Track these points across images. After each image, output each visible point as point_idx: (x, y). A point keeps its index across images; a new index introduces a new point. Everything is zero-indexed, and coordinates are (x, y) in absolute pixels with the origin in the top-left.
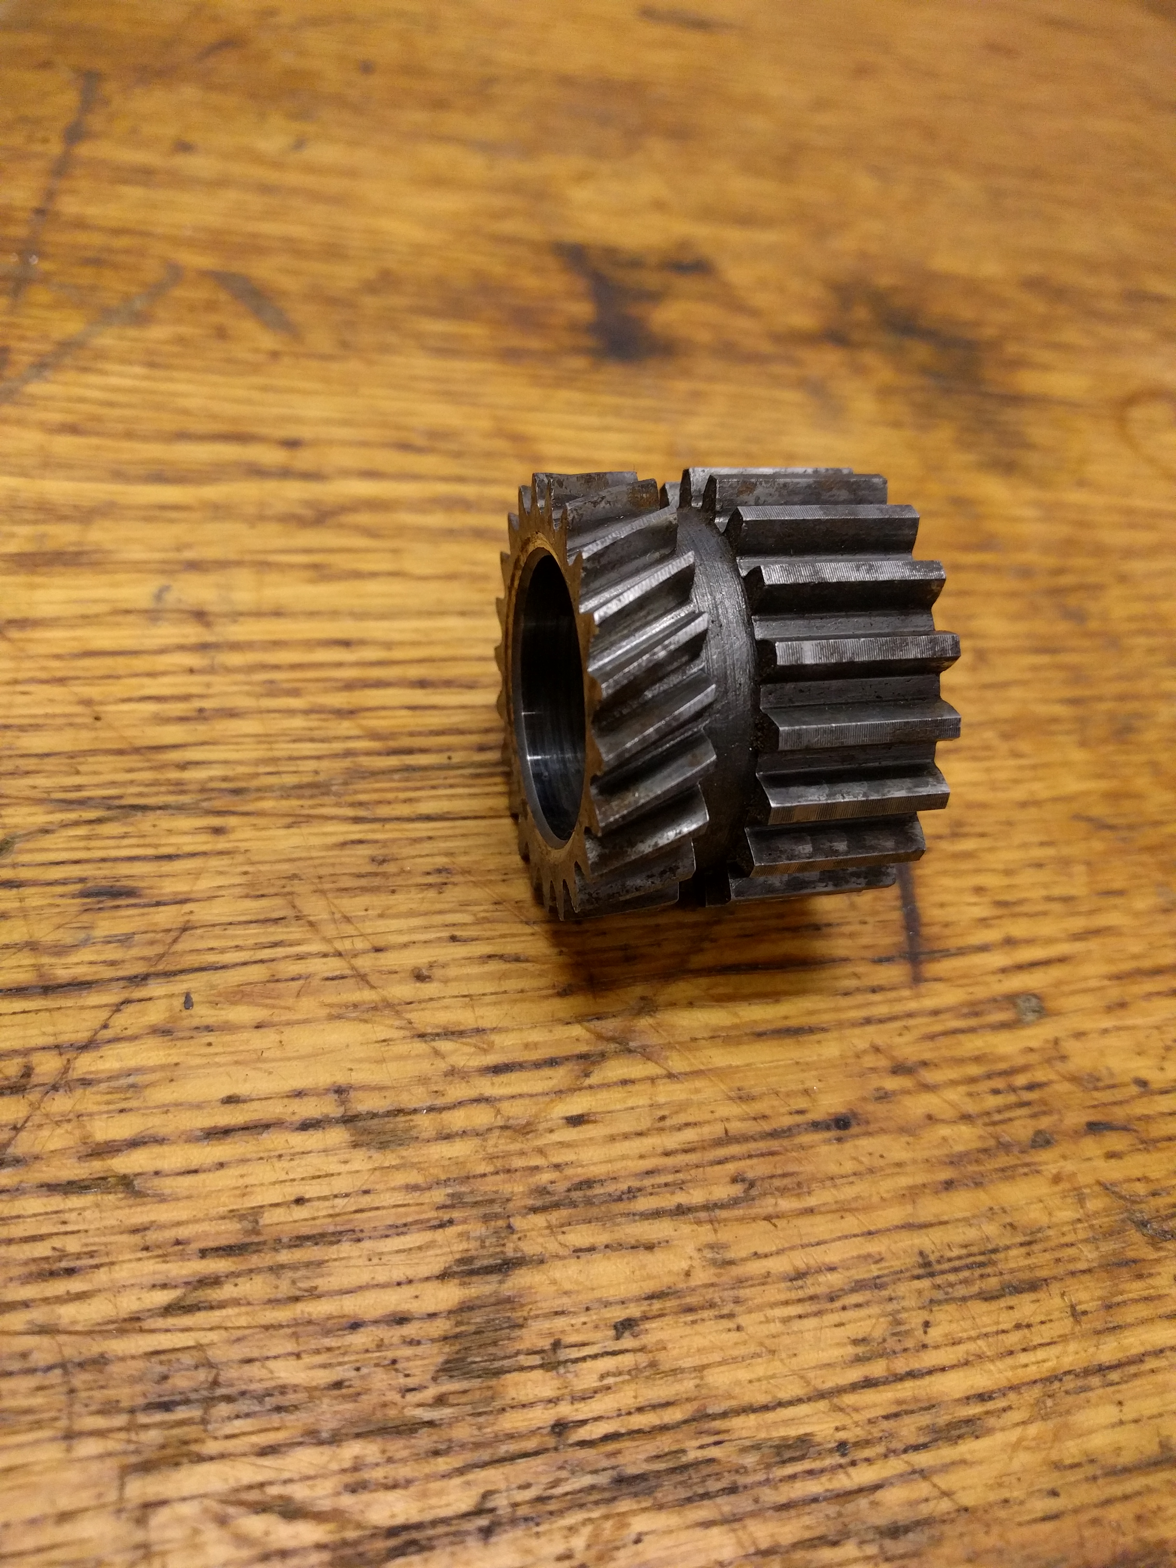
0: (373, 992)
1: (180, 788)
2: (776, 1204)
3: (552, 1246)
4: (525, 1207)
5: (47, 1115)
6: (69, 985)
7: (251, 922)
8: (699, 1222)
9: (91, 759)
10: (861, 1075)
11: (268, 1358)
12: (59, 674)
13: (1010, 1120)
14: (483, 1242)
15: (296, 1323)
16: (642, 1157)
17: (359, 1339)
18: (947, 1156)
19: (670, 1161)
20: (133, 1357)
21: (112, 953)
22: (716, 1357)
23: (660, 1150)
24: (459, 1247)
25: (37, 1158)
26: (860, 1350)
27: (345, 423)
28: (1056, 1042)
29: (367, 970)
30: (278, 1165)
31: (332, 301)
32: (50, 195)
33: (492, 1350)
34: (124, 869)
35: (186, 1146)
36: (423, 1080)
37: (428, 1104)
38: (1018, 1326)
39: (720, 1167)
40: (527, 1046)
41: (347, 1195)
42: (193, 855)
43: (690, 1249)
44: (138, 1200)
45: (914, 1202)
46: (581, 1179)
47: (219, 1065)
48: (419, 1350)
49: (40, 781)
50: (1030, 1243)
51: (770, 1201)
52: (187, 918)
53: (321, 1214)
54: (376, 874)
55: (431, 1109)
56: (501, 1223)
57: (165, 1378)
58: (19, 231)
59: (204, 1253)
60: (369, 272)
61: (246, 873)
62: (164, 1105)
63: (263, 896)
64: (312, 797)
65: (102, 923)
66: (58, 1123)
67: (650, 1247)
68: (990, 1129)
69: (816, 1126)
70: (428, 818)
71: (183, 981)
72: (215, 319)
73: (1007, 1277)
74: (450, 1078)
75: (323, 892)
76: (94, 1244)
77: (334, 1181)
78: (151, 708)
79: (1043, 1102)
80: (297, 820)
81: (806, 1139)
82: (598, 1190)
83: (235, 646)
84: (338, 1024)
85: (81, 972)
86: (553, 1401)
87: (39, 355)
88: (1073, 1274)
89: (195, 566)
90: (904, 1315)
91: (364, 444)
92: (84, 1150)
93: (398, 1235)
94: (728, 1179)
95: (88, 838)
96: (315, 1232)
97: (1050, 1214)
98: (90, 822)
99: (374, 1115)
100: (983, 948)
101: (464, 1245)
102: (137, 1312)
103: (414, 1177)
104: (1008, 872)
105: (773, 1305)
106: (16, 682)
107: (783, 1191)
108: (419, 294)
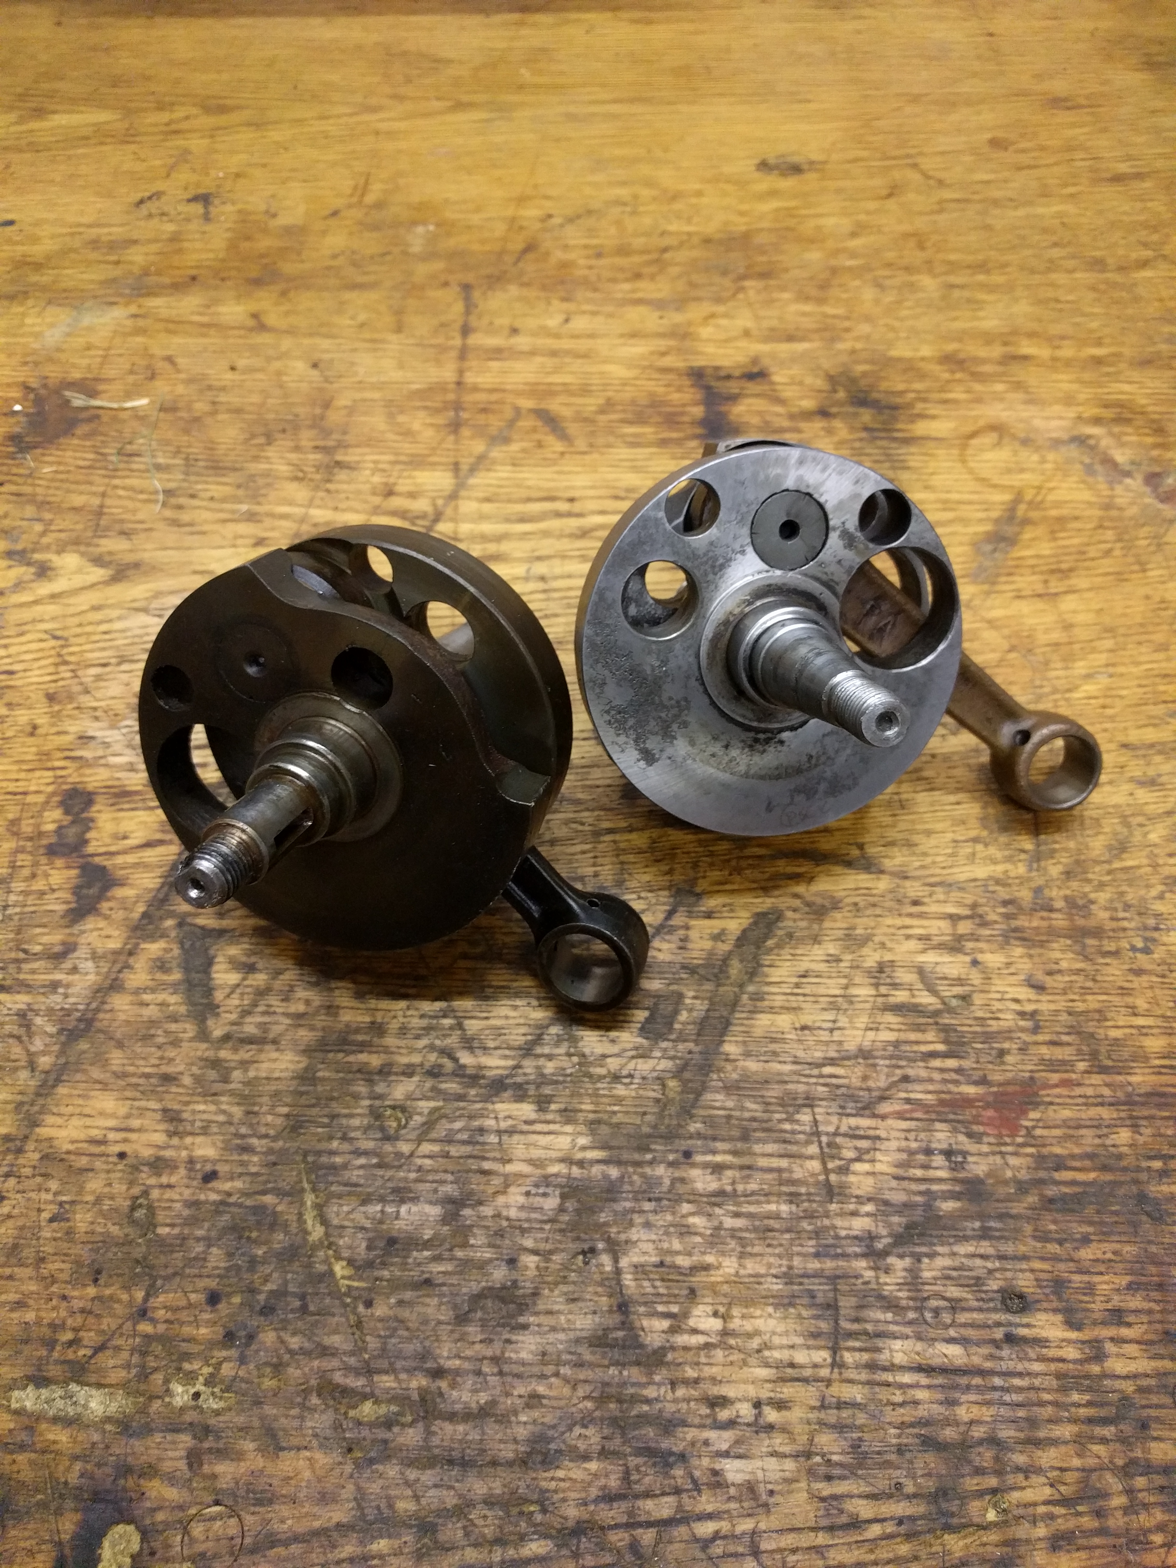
27: (592, 487)
31: (586, 420)
32: (461, 372)
58: (451, 397)
60: (601, 401)
72: (537, 436)
87: (470, 464)
91: (600, 497)
108: (624, 411)
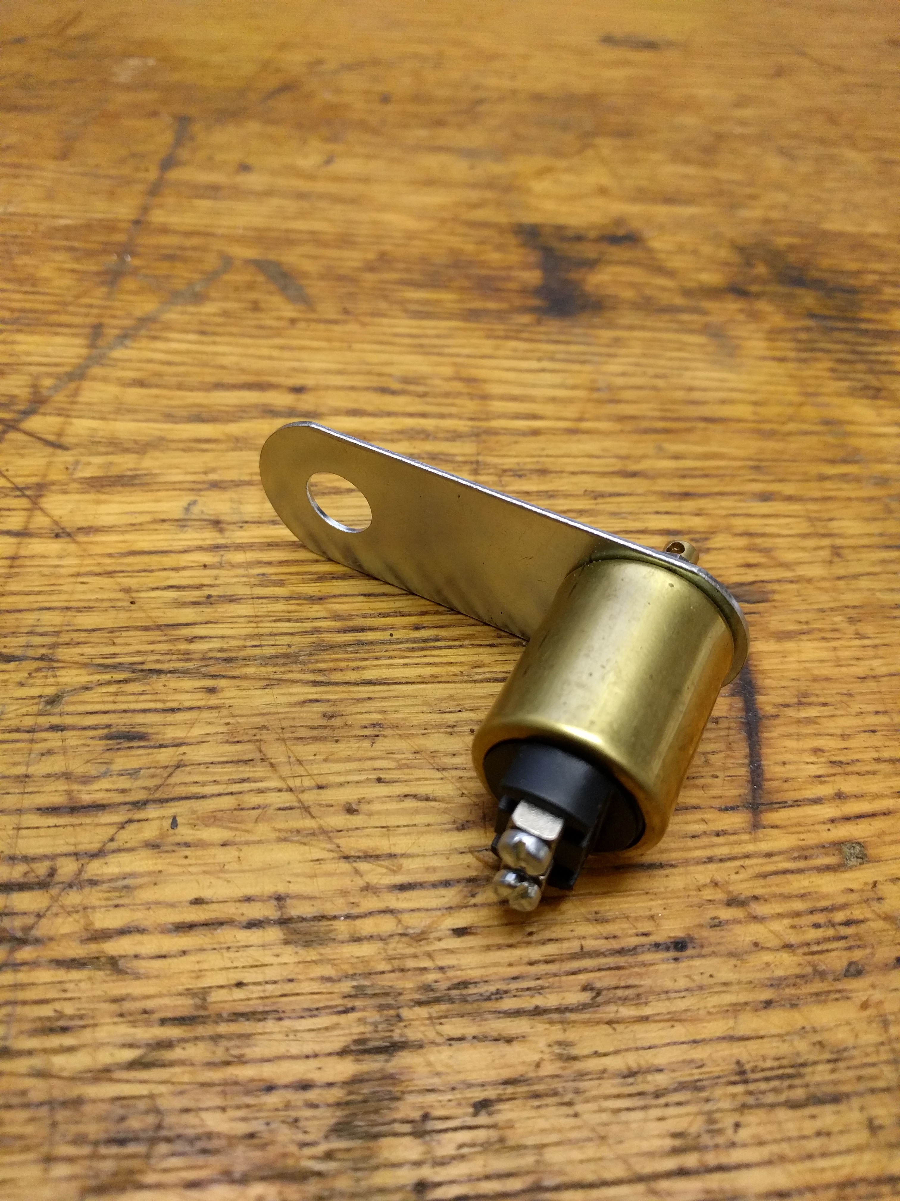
0: (313, 821)
1: (187, 656)
2: (617, 1011)
3: (431, 1034)
4: (412, 1000)
5: (62, 907)
6: (90, 806)
7: (227, 762)
8: (551, 1022)
9: (124, 634)
10: (700, 906)
11: (200, 1109)
12: (110, 569)
13: (828, 951)
14: (376, 1027)
15: (225, 1083)
16: (510, 965)
17: (272, 1099)
18: (769, 979)
19: (533, 969)
20: (102, 1101)
21: (124, 783)
22: (554, 1138)
23: (526, 960)
24: (357, 1030)
25: (51, 939)
26: (678, 1142)
27: (340, 372)
28: (875, 884)
29: (310, 803)
30: (227, 954)
31: (341, 278)
32: (145, 209)
33: (373, 1117)
34: (140, 719)
35: (160, 936)
36: (344, 893)
37: (345, 913)
38: (819, 1134)
39: (573, 977)
40: (427, 869)
41: (275, 982)
42: (191, 709)
43: (542, 1043)
44: (120, 977)
45: (736, 1017)
46: (460, 980)
47: (190, 873)
48: (316, 1112)
49: (88, 650)
50: (835, 1061)
51: (612, 1008)
52: (180, 758)
53: (255, 995)
54: (325, 727)
55: (348, 917)
56: (392, 1012)
57: (122, 1119)
58: (119, 237)
59: (163, 1022)
60: (371, 256)
61: (228, 724)
62: (148, 903)
63: (238, 742)
64: (284, 664)
65: (118, 760)
66: (69, 913)
67: (509, 1040)
68: (809, 958)
69: (657, 946)
70: (370, 683)
71: (171, 807)
72: (253, 296)
73: (812, 1089)
74: (365, 893)
75: (283, 740)
76: (85, 1009)
77: (266, 969)
78: (172, 594)
79: (858, 936)
80: (271, 683)
81: (648, 957)
82: (472, 990)
83: (240, 547)
84: (283, 845)
85: (100, 797)
86: (418, 1164)
87: (122, 328)
88: (873, 1091)
89: (215, 485)
90: (717, 1116)
91: (353, 388)
92: (85, 935)
93: (311, 1016)
94: (579, 988)
95: (116, 694)
96: (248, 1010)
97: (856, 1036)
98: (119, 682)
99: (303, 919)
100: (817, 801)
101: (361, 1029)
102: (110, 1064)
103: (328, 971)
104: (844, 737)
105: (607, 1097)
106: (78, 575)
107: (625, 1000)
108: (407, 270)
